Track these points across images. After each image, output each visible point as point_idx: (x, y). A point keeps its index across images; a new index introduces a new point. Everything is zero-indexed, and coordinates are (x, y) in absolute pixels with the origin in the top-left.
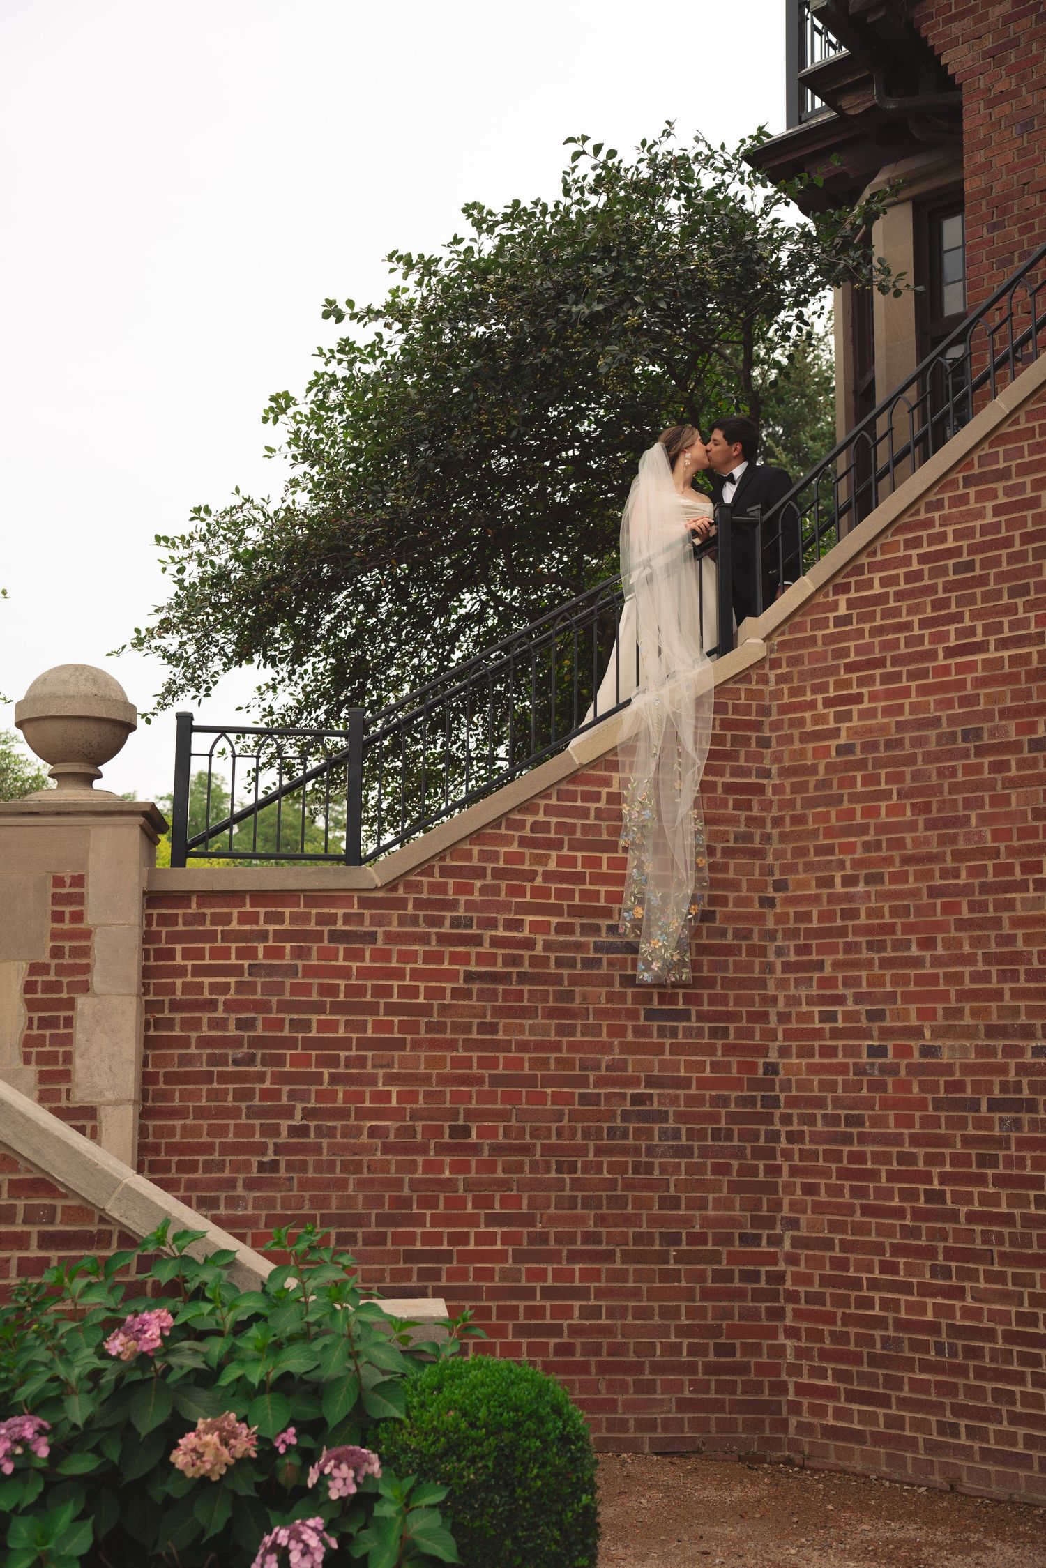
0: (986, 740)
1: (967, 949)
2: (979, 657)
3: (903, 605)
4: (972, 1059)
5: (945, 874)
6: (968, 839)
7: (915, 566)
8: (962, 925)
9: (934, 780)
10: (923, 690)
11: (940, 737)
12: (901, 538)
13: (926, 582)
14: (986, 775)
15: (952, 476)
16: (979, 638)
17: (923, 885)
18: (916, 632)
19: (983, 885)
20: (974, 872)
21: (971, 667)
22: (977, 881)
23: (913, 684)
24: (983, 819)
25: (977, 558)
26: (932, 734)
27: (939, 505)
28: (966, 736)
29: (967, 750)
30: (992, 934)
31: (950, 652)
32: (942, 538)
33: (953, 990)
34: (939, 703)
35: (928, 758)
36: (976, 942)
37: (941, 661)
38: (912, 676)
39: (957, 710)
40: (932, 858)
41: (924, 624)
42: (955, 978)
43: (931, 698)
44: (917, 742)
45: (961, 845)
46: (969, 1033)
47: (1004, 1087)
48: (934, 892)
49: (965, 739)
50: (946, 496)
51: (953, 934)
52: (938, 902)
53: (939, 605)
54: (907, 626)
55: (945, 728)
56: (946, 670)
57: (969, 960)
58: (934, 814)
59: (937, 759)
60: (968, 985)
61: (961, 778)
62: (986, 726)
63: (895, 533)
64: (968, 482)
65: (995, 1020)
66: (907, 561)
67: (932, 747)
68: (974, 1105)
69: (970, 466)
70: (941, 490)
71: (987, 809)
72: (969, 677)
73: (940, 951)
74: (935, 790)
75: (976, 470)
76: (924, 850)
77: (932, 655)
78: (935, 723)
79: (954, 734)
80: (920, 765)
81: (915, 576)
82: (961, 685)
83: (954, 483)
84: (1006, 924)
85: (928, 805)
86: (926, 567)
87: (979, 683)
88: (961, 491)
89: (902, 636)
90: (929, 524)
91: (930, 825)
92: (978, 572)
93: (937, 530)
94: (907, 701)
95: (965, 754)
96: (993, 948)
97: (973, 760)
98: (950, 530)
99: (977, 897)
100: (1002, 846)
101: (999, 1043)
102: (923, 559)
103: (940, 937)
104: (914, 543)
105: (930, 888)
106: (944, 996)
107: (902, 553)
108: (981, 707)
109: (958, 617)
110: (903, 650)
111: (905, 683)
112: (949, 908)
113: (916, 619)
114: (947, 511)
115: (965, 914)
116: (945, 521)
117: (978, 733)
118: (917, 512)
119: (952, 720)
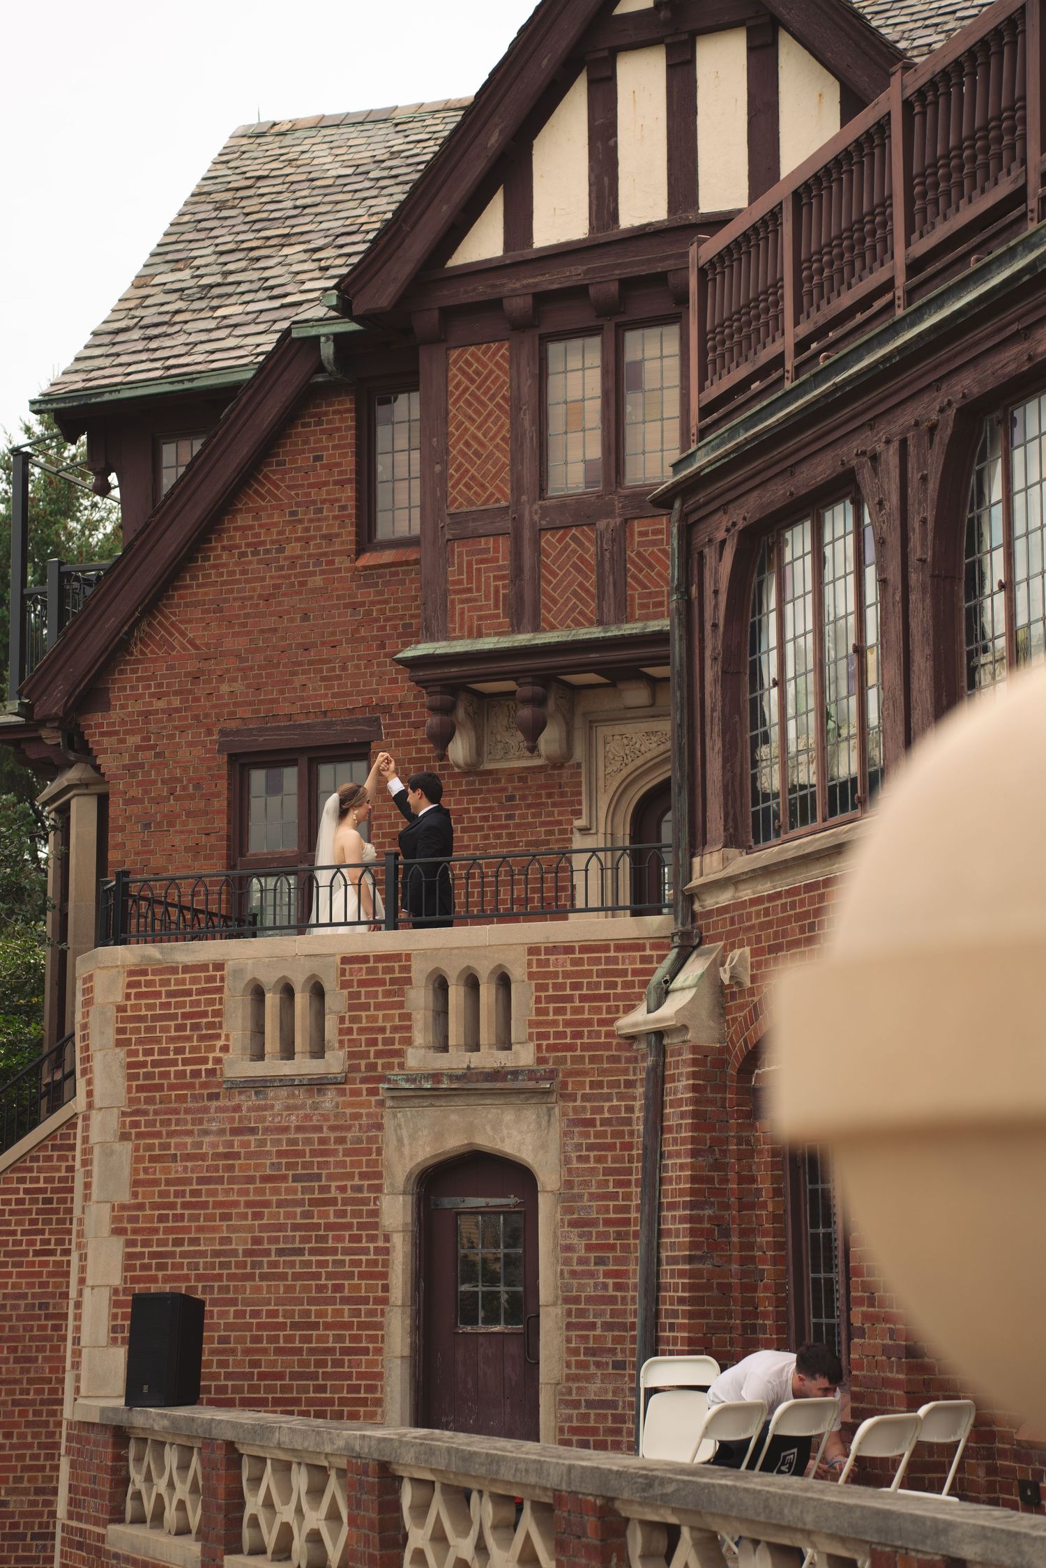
0: (51, 1310)
1: (29, 1439)
2: (51, 1258)
3: (13, 1218)
4: (26, 1508)
5: (22, 1392)
6: (36, 1371)
7: (21, 1195)
8: (29, 1424)
9: (21, 1333)
10: (20, 1275)
11: (26, 1305)
12: (15, 1175)
13: (26, 1206)
14: (49, 1332)
15: (46, 1142)
16: (52, 1247)
17: (9, 1398)
18: (19, 1237)
19: (42, 1400)
20: (39, 1391)
21: (46, 1264)
22: (39, 1397)
23: (15, 1270)
24: (46, 1359)
25: (55, 1196)
26: (22, 1303)
27: (36, 1159)
28: (41, 1306)
29: (40, 1316)
30: (44, 1430)
31: (37, 1253)
32: (37, 1180)
33: (19, 1464)
34: (28, 1284)
35: (19, 1318)
36: (35, 1436)
37: (31, 1258)
38: (15, 1265)
39: (37, 1290)
40: (16, 1381)
41: (24, 1233)
42: (21, 1458)
43: (24, 1281)
44: (14, 1307)
45: (32, 1375)
46: (25, 1492)
47: (41, 1525)
48: (15, 1403)
49: (40, 1309)
50: (41, 1154)
51: (23, 1430)
52: (17, 1409)
53: (33, 1222)
54: (13, 1233)
55: (30, 1301)
56: (32, 1264)
57: (30, 1446)
58: (19, 1354)
59: (24, 1320)
60: (28, 1462)
61: (35, 1333)
62: (51, 1301)
63: (12, 1172)
64: (54, 1148)
65: (40, 1485)
66: (16, 1191)
67: (22, 1312)
68: (23, 1537)
69: (55, 1138)
70: (39, 1150)
71: (48, 1353)
72: (45, 1270)
73: (15, 1440)
74: (20, 1339)
75: (58, 1142)
76: (12, 1376)
77: (26, 1253)
78: (24, 1296)
79: (34, 1305)
80: (14, 1323)
81: (20, 1202)
82: (39, 1274)
83: (46, 1147)
84: (51, 1425)
85: (16, 1347)
86: (27, 1197)
87: (51, 1274)
88: (50, 1153)
89: (11, 1238)
90: (30, 1170)
91: (17, 1360)
92: (54, 1206)
93: (35, 1174)
94: (10, 1281)
95: (38, 1318)
96: (44, 1440)
97: (43, 1322)
98: (42, 1175)
99: (38, 1408)
100: (54, 1377)
101: (41, 1498)
102: (26, 1191)
103: (16, 1431)
104: (22, 1180)
105: (13, 1401)
106: (14, 1469)
107: (14, 1185)
108: (50, 1290)
109: (42, 1232)
110: (10, 1248)
111: (10, 1269)
112: (23, 1414)
113: (19, 1228)
114: (41, 1164)
115: (31, 1418)
116: (40, 1170)
117: (46, 1306)
118: (25, 1161)
119: (34, 1296)
